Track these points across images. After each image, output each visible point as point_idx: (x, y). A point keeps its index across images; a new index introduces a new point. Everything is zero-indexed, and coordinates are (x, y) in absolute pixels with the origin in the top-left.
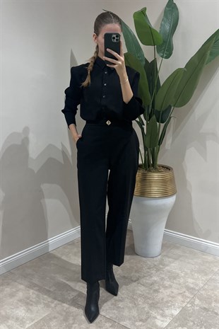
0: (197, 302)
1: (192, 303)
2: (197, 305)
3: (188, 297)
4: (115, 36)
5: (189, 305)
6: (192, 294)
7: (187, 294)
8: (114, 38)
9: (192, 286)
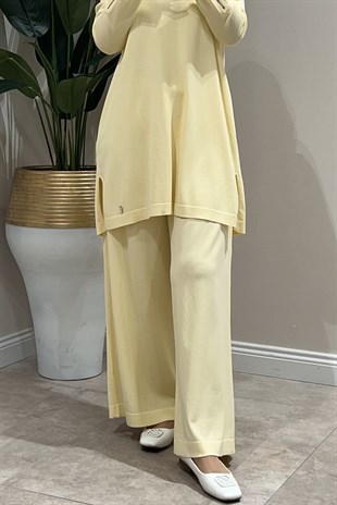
0: (318, 465)
1: (310, 469)
2: (321, 472)
3: (297, 459)
5: (301, 473)
6: (303, 454)
7: (291, 454)
9: (299, 440)
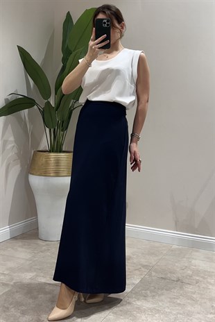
2: (154, 276)
4: (105, 21)
6: (148, 269)
8: (105, 23)
